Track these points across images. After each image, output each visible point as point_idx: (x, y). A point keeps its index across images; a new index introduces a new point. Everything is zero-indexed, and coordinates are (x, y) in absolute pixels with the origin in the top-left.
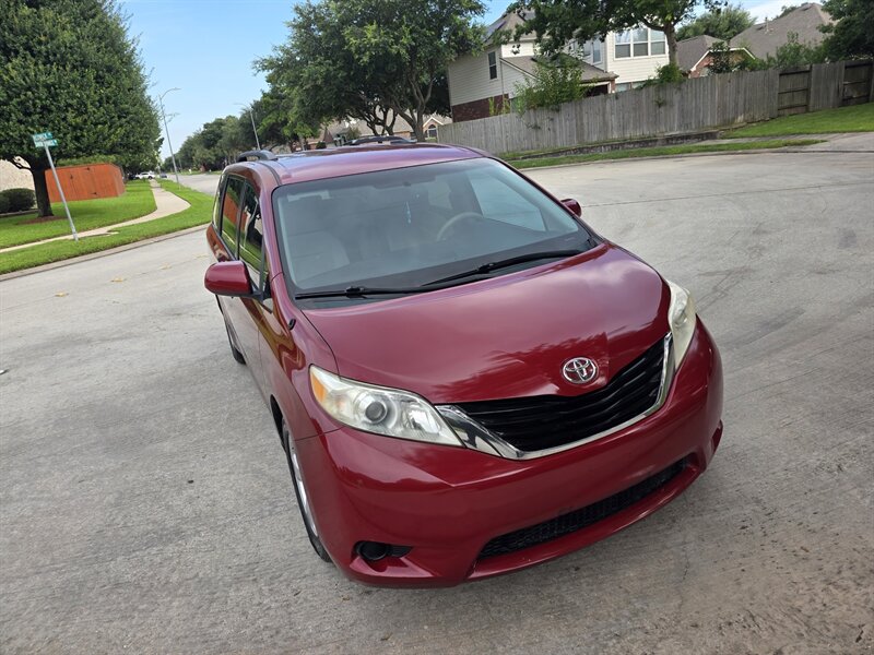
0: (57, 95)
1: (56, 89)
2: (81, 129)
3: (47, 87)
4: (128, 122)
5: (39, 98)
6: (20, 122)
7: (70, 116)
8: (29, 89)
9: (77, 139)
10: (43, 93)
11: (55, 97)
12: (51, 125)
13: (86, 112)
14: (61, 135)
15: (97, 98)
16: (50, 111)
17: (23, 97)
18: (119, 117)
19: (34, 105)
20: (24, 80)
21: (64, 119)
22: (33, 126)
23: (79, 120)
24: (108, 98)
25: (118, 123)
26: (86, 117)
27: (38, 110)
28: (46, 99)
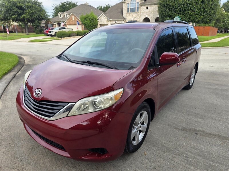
0: (189, 6)
1: (189, 5)
2: (191, 16)
3: (187, 4)
4: (206, 14)
5: (185, 7)
6: (178, 13)
7: (190, 12)
8: (183, 5)
9: (189, 18)
10: (185, 6)
11: (188, 7)
12: (185, 14)
13: (195, 11)
14: (186, 17)
15: (199, 7)
16: (186, 11)
17: (181, 7)
18: (204, 13)
19: (183, 9)
20: (183, 2)
21: (188, 13)
22: (180, 14)
23: (192, 13)
24: (203, 7)
25: (202, 15)
26: (194, 13)
27: (183, 10)
28: (186, 7)
